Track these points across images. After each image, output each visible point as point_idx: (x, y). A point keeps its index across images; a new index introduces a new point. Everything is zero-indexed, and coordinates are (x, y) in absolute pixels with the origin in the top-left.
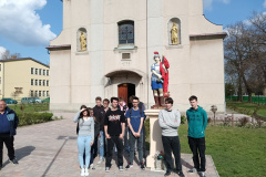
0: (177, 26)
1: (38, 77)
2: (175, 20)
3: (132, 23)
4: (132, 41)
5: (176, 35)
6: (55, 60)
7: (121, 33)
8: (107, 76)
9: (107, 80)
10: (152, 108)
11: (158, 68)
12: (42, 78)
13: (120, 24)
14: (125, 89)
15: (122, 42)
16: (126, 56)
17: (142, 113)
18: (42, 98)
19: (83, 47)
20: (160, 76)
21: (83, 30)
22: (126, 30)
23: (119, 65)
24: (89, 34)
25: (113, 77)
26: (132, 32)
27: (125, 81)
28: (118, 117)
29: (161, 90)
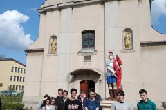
0: (129, 35)
1: (17, 74)
2: (128, 30)
3: (93, 32)
4: (93, 46)
5: (129, 42)
6: (31, 60)
7: (84, 40)
8: (71, 74)
9: (71, 77)
10: (107, 99)
11: (112, 65)
12: (20, 75)
13: (83, 33)
14: (86, 85)
15: (84, 46)
16: (88, 58)
17: (97, 104)
18: (18, 91)
19: (54, 50)
20: (114, 72)
21: (54, 37)
22: (88, 38)
23: (82, 65)
24: (59, 41)
25: (76, 74)
26: (93, 39)
27: (86, 78)
28: (76, 107)
29: (115, 84)
